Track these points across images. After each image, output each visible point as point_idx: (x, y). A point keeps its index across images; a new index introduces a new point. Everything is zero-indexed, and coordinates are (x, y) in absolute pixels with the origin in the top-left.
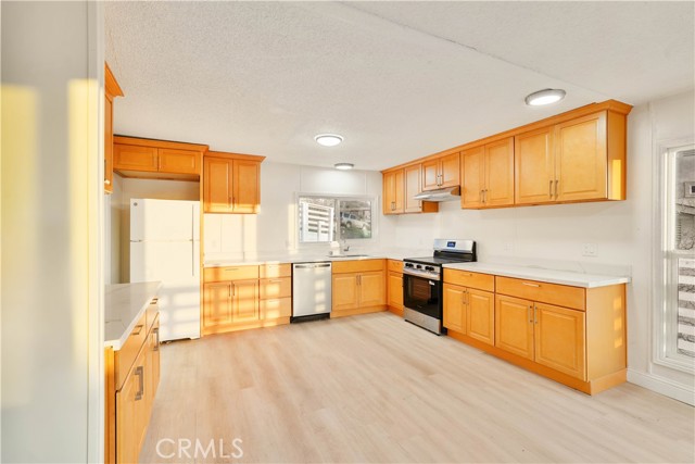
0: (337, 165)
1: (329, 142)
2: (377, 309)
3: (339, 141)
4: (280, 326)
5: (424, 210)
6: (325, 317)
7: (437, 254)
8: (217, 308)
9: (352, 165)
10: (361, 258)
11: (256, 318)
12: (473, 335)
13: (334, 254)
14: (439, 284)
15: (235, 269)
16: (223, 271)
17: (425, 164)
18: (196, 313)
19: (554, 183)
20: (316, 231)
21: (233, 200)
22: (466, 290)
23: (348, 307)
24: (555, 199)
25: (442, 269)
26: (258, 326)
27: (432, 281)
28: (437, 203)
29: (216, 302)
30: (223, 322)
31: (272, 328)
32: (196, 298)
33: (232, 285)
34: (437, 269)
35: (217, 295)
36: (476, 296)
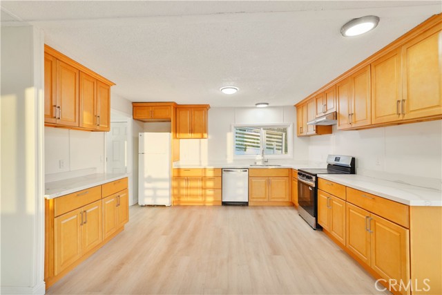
0: (257, 104)
1: (229, 91)
2: (285, 204)
3: (236, 91)
4: (215, 206)
5: (317, 133)
6: (245, 204)
8: (179, 192)
9: (267, 104)
10: (274, 167)
11: (200, 199)
12: (333, 234)
13: (257, 164)
14: (315, 190)
15: (188, 170)
16: (182, 171)
17: (317, 97)
18: (167, 193)
19: (401, 103)
20: (273, 149)
21: (192, 131)
22: (330, 197)
23: (261, 200)
25: (317, 178)
26: (202, 204)
27: (310, 186)
28: (331, 126)
29: (179, 188)
30: (182, 199)
31: (209, 206)
32: (167, 185)
33: (188, 179)
34: (314, 178)
35: (179, 184)
36: (335, 202)
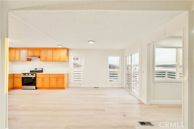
5: (27, 61)
7: (31, 71)
12: (44, 87)
14: (35, 78)
17: (28, 49)
19: (59, 58)
22: (43, 78)
24: (59, 61)
25: (36, 74)
27: (33, 77)
28: (31, 59)
36: (45, 79)
